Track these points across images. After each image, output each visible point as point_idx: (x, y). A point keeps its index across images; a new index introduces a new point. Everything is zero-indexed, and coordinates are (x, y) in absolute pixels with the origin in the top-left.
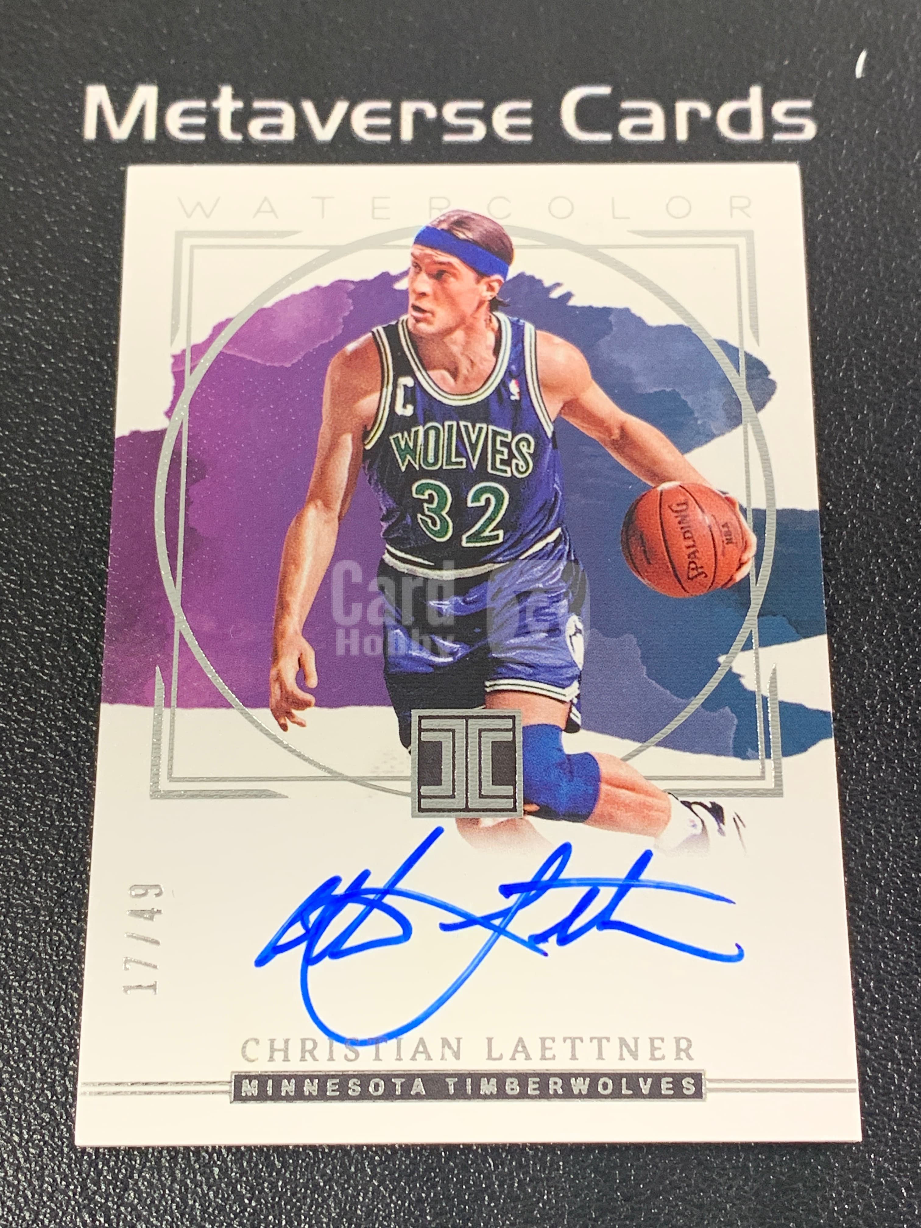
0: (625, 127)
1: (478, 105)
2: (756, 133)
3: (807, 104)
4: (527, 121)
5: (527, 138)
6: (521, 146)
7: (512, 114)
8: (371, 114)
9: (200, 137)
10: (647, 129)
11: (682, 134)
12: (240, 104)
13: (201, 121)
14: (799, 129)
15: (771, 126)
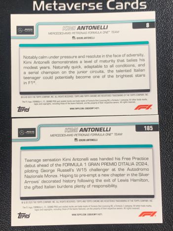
0: (117, 7)
1: (94, 3)
2: (137, 8)
3: (146, 2)
4: (101, 6)
6: (100, 10)
7: (99, 5)
8: (77, 5)
9: (51, 10)
10: (120, 7)
11: (126, 8)
12: (57, 4)
13: (51, 7)
14: (144, 7)
15: (139, 7)
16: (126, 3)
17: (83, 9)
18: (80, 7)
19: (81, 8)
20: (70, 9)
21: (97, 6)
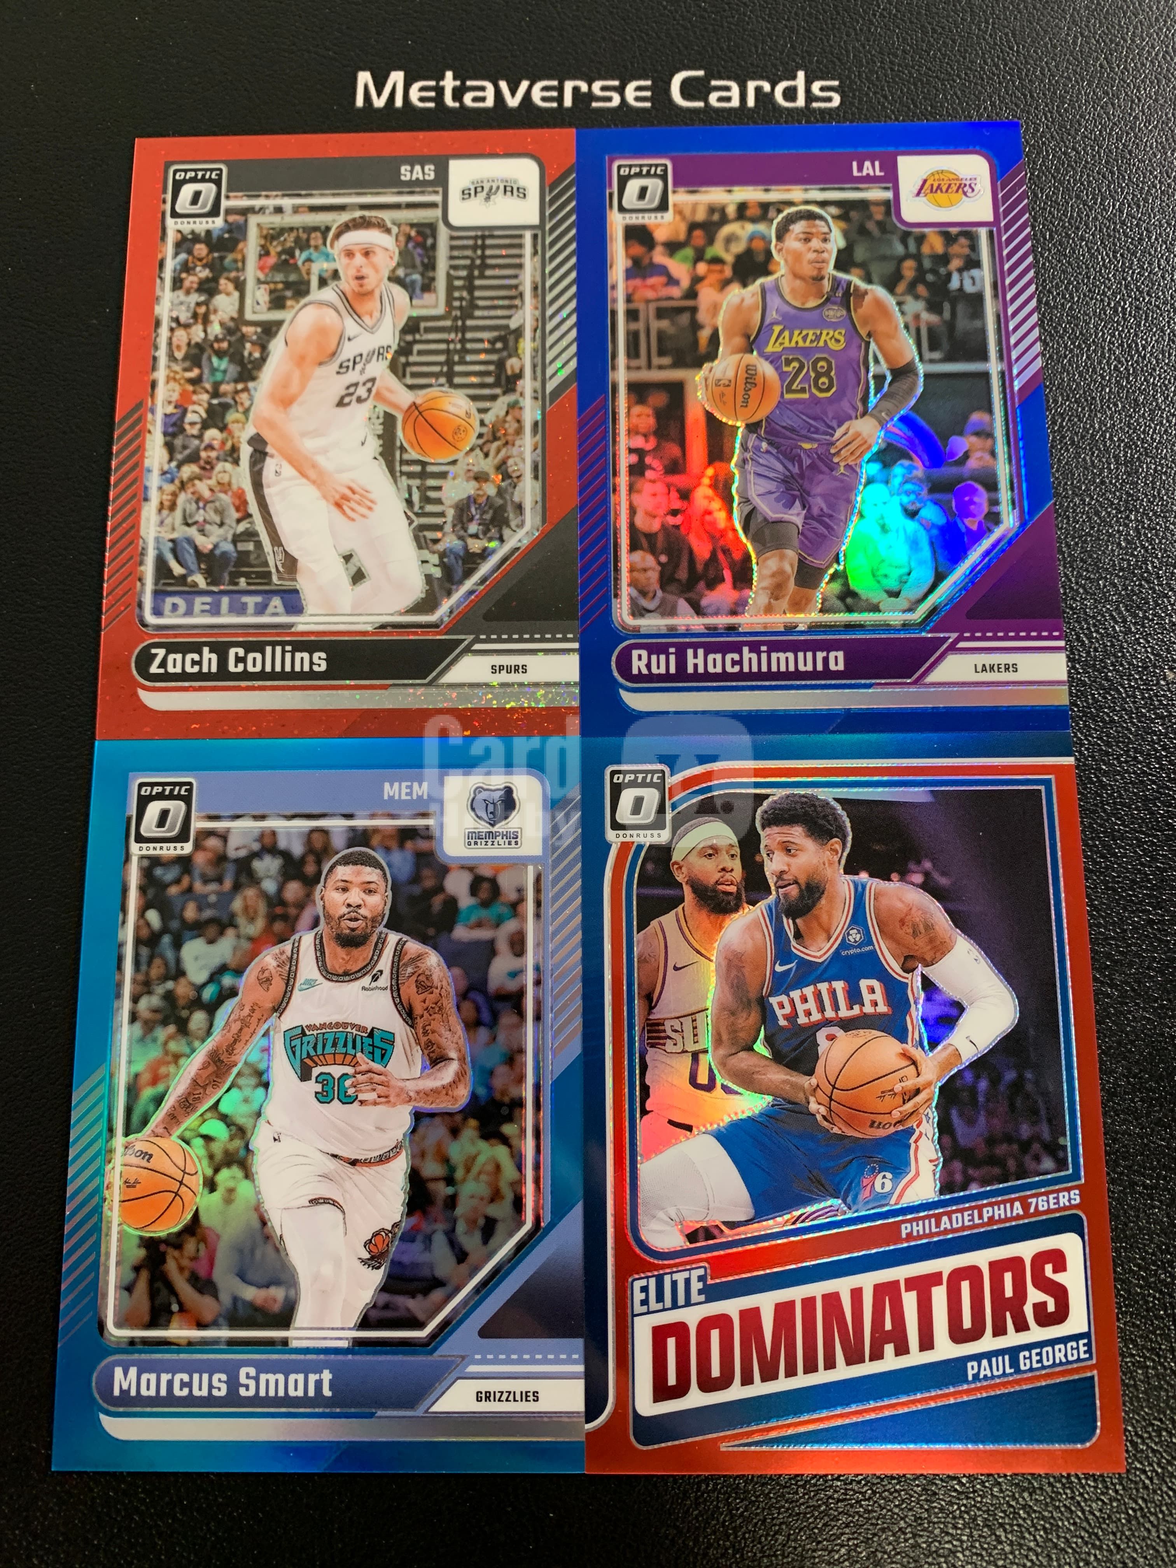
0: (713, 98)
1: (616, 83)
2: (801, 102)
3: (836, 83)
4: (648, 94)
5: (648, 105)
6: (644, 110)
7: (639, 89)
8: (545, 89)
9: (431, 105)
10: (728, 99)
11: (751, 102)
12: (458, 83)
13: (432, 94)
14: (829, 99)
15: (810, 97)
16: (751, 85)
17: (568, 102)
18: (555, 94)
19: (560, 99)
20: (513, 102)
21: (630, 92)
